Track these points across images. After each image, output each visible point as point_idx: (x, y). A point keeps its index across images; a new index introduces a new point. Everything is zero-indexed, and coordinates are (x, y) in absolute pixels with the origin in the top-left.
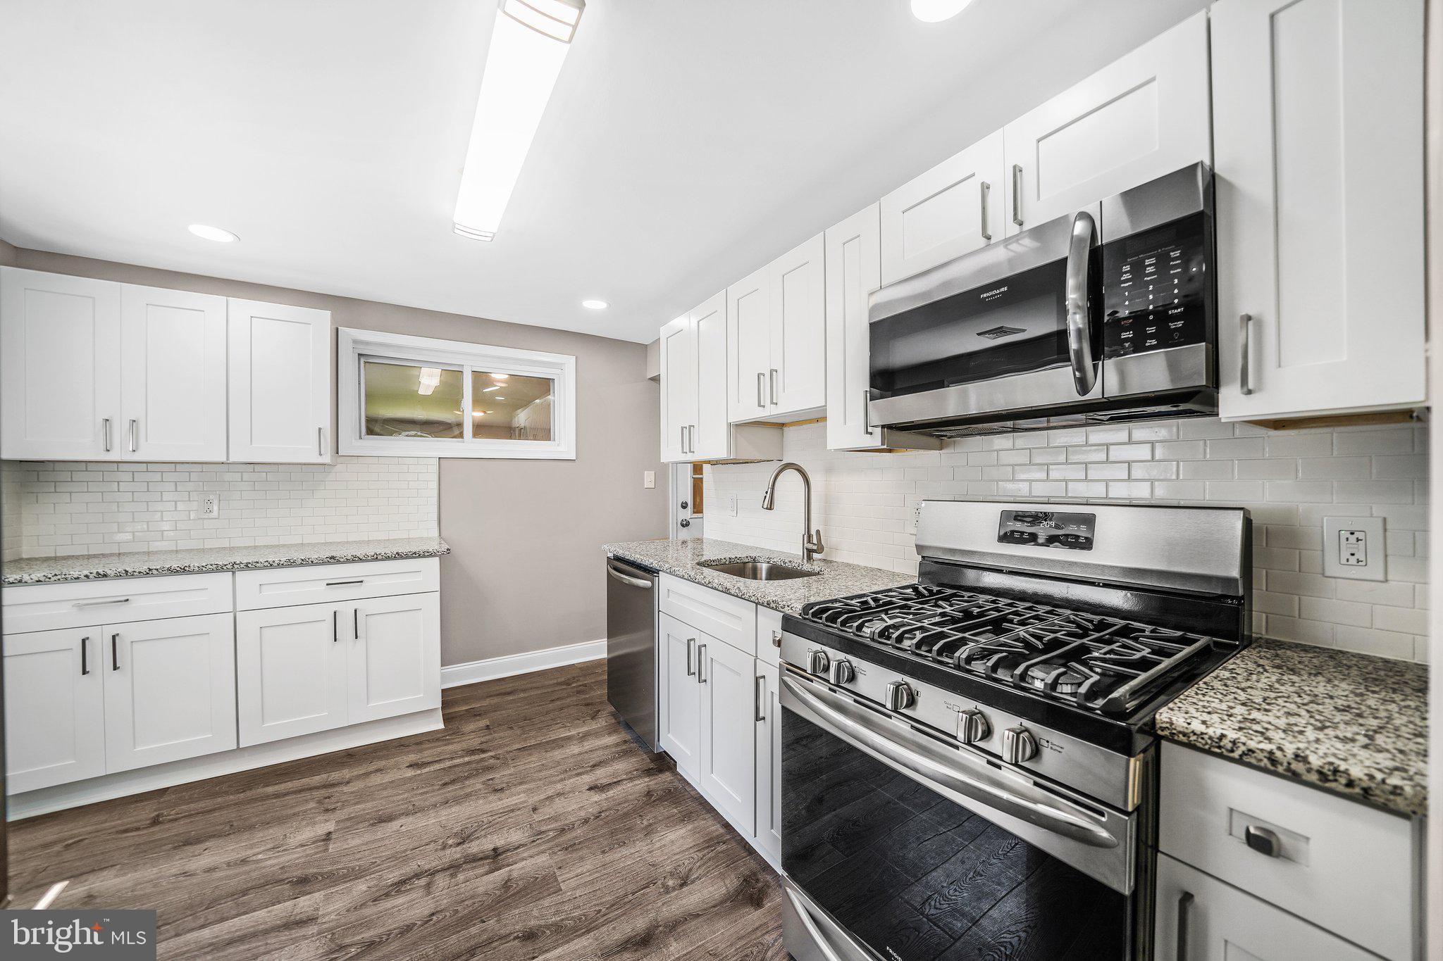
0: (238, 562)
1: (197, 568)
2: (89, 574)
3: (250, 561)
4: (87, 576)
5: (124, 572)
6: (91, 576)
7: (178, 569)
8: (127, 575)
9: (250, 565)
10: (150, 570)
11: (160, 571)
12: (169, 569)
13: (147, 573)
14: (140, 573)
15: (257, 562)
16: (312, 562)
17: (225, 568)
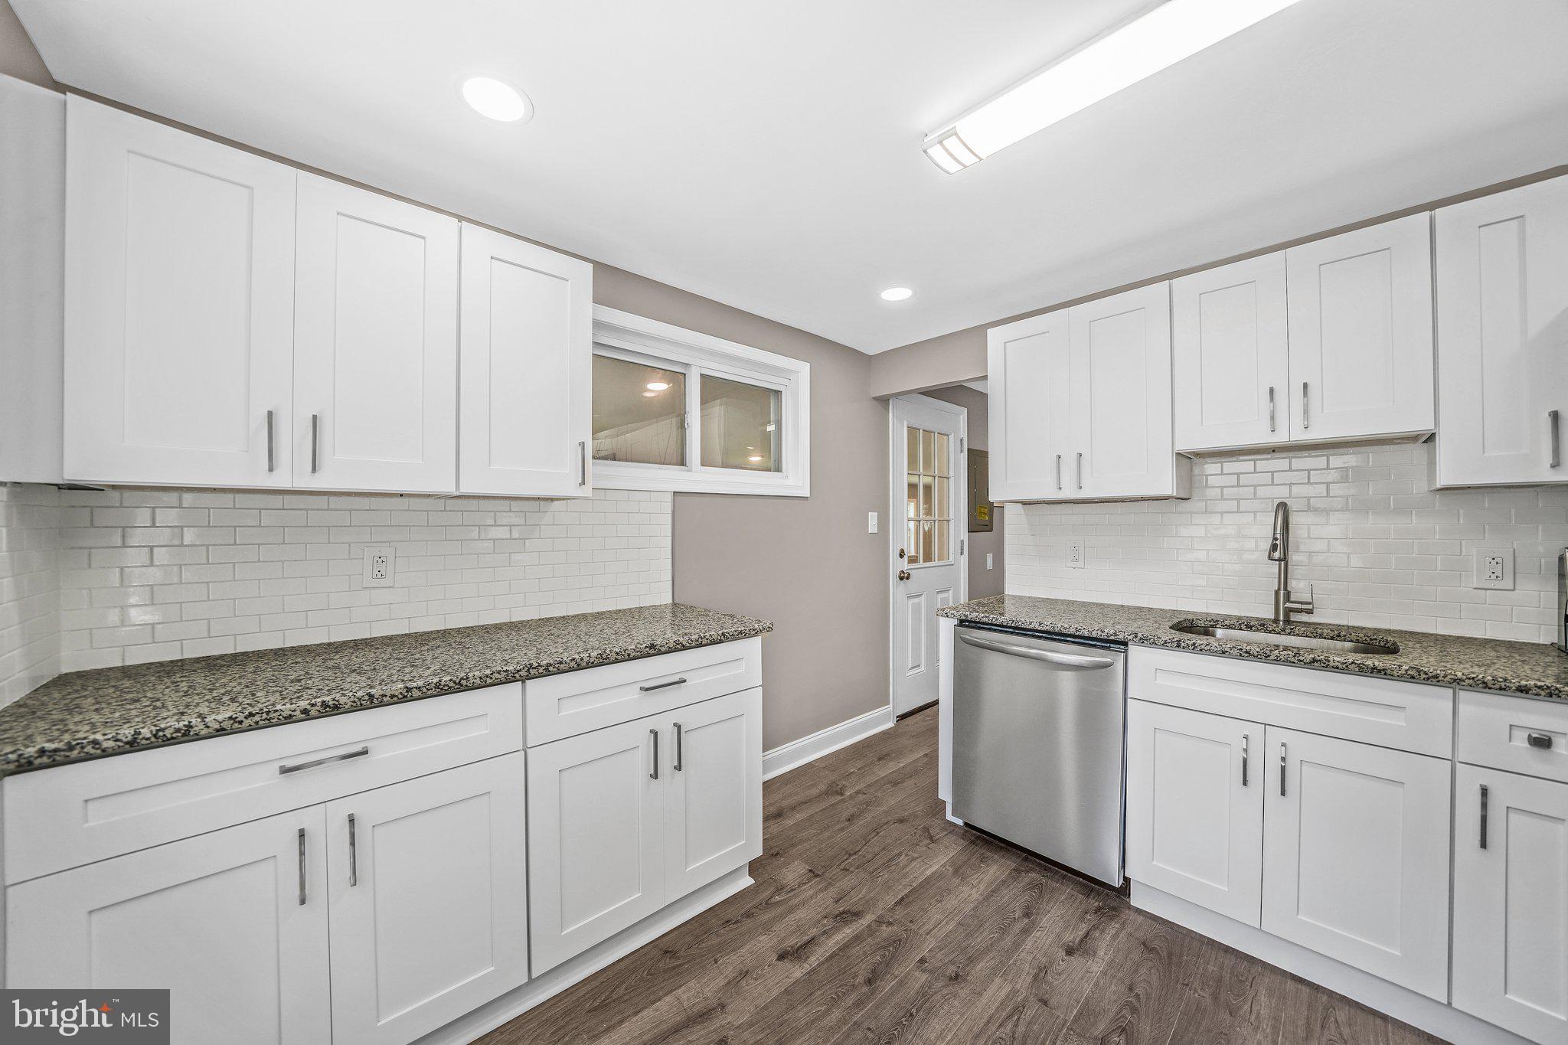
0: (535, 665)
1: (478, 681)
2: (309, 707)
3: (552, 662)
4: (305, 712)
5: (367, 698)
6: (313, 713)
7: (452, 684)
8: (372, 702)
9: (551, 668)
10: (409, 689)
11: (424, 690)
12: (437, 686)
13: (405, 697)
14: (392, 696)
15: (561, 663)
16: (629, 655)
17: (517, 675)
